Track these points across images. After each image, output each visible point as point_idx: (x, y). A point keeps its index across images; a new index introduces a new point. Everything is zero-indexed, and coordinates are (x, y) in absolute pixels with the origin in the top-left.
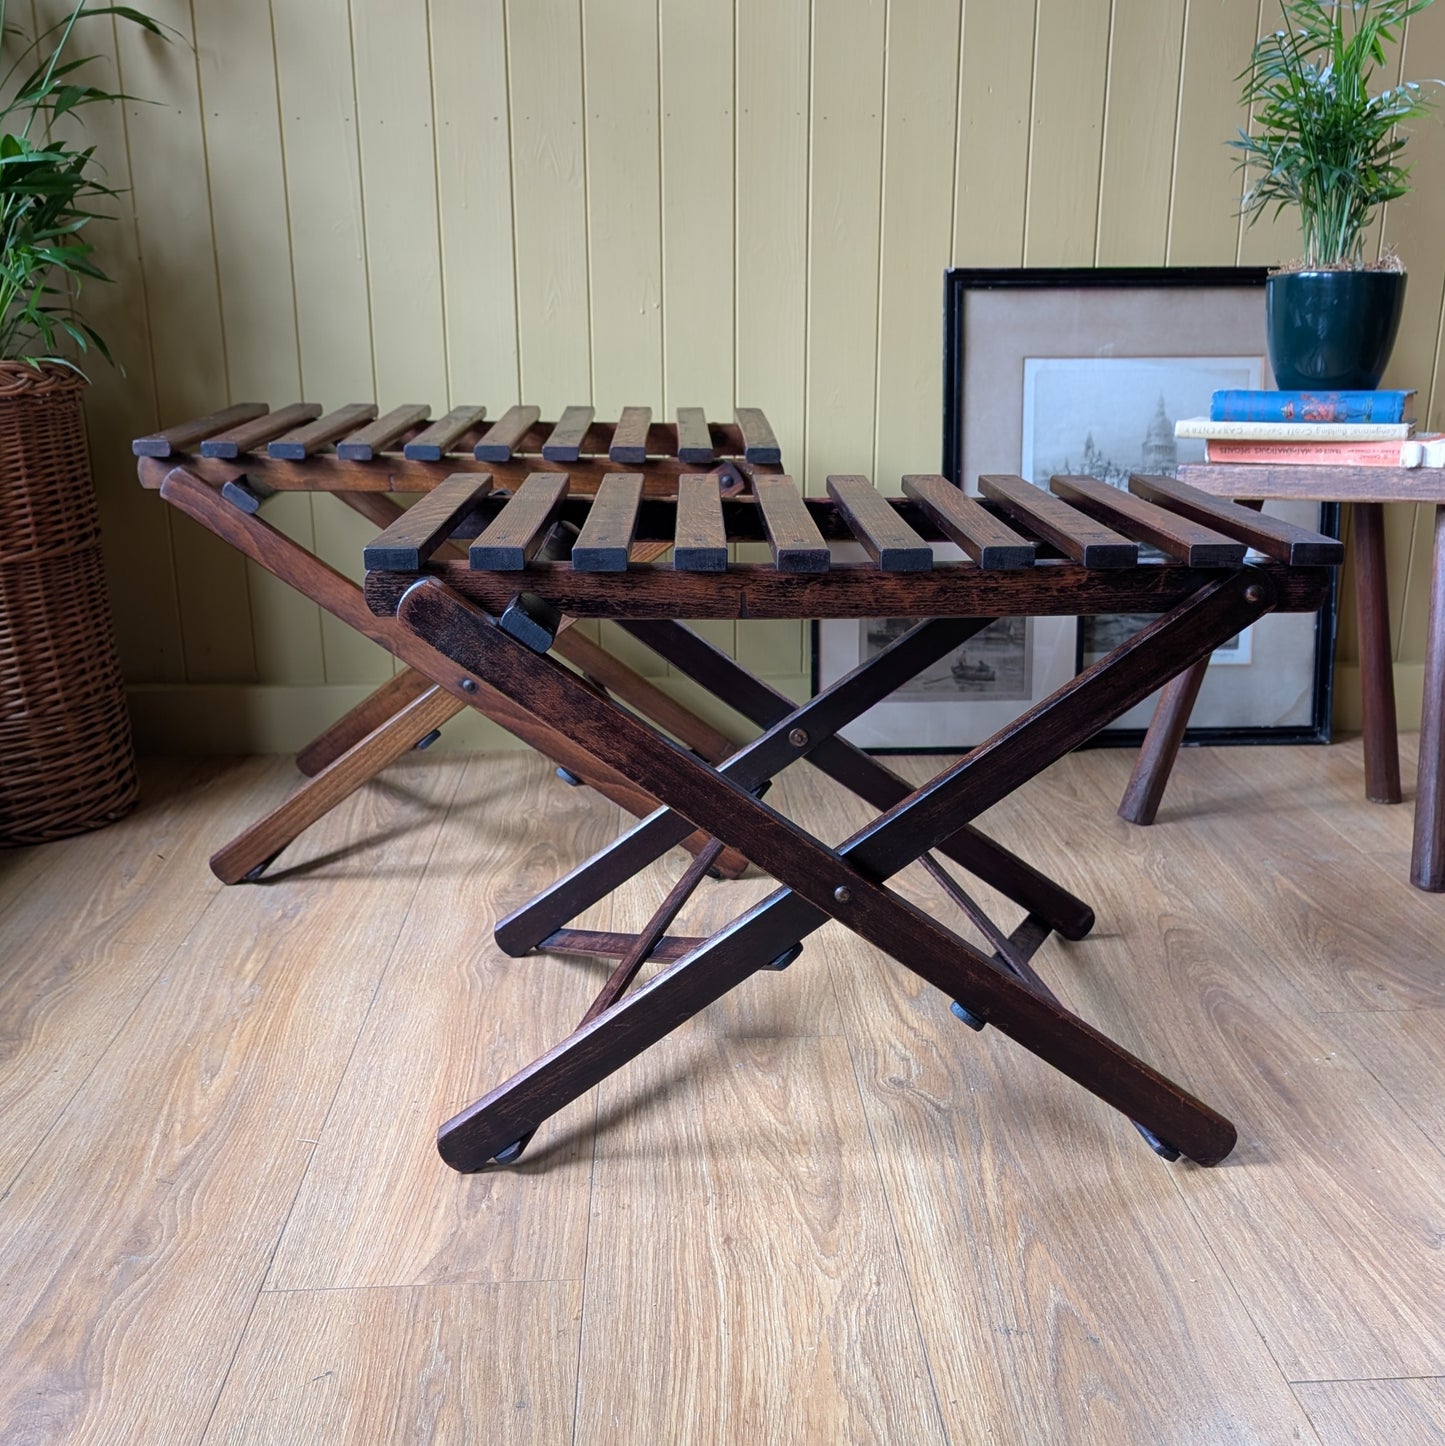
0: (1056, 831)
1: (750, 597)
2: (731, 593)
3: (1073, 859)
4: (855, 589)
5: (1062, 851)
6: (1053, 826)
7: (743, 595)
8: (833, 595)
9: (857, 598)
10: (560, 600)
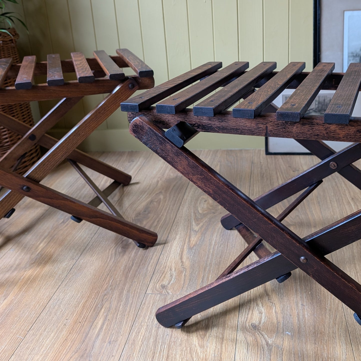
0: (349, 192)
1: (270, 128)
2: (262, 126)
3: (353, 207)
4: (317, 128)
5: (349, 202)
6: (349, 190)
7: (267, 127)
8: (307, 130)
9: (318, 131)
10: (195, 124)
